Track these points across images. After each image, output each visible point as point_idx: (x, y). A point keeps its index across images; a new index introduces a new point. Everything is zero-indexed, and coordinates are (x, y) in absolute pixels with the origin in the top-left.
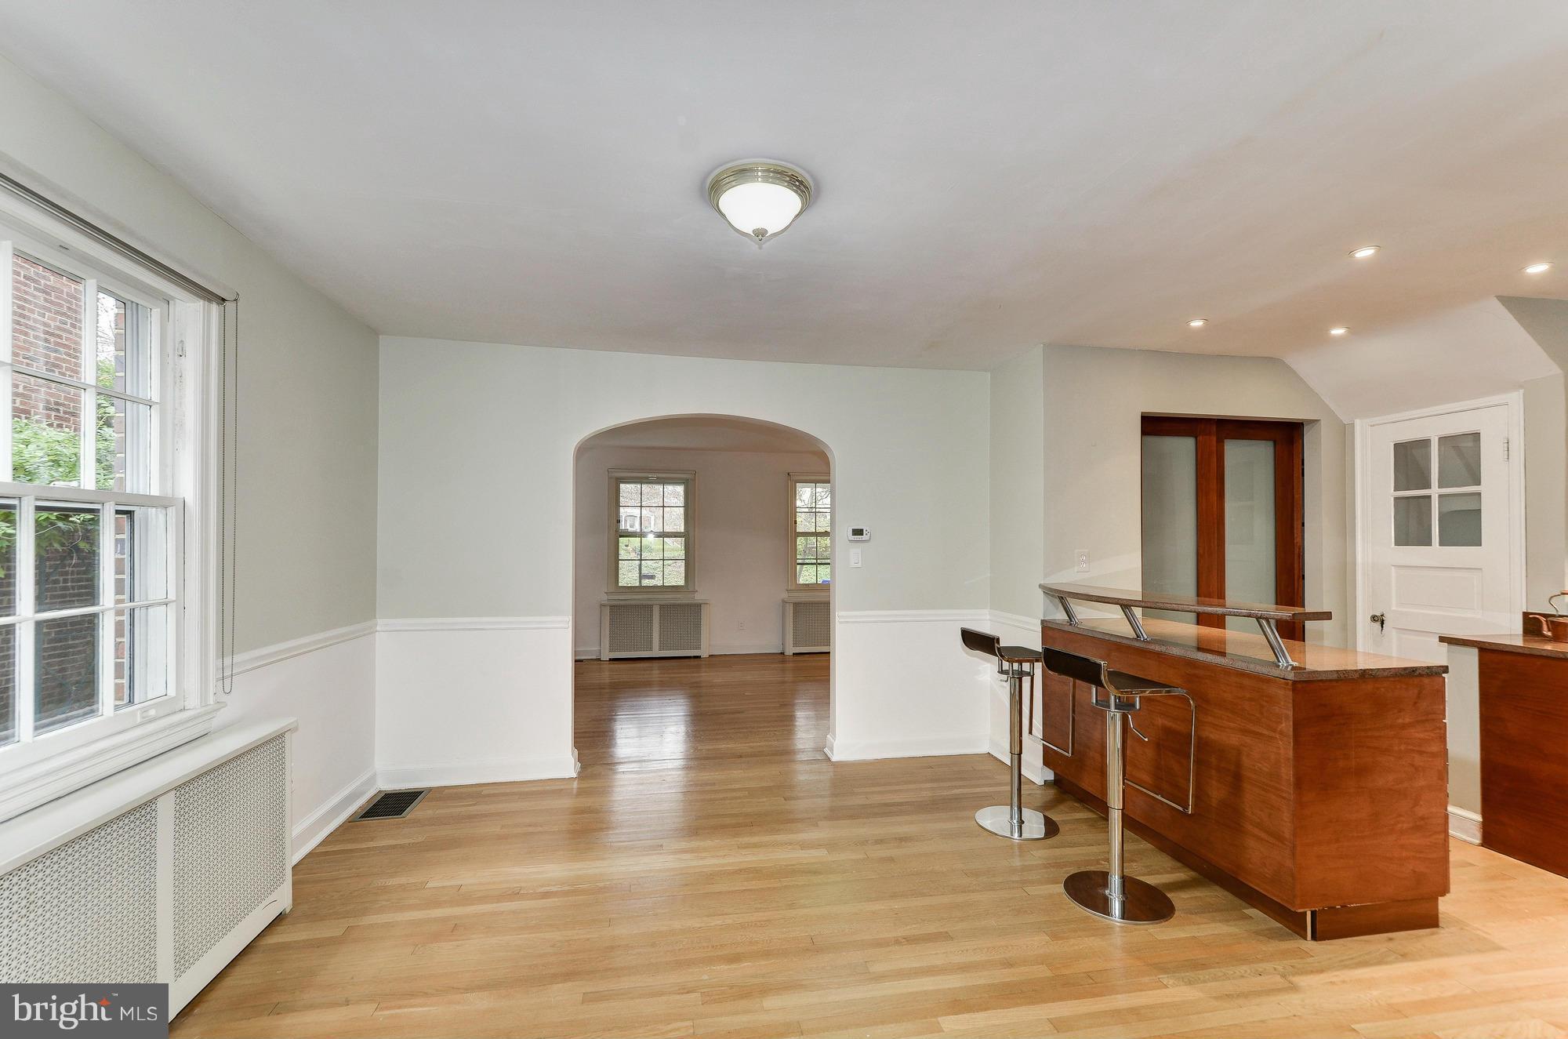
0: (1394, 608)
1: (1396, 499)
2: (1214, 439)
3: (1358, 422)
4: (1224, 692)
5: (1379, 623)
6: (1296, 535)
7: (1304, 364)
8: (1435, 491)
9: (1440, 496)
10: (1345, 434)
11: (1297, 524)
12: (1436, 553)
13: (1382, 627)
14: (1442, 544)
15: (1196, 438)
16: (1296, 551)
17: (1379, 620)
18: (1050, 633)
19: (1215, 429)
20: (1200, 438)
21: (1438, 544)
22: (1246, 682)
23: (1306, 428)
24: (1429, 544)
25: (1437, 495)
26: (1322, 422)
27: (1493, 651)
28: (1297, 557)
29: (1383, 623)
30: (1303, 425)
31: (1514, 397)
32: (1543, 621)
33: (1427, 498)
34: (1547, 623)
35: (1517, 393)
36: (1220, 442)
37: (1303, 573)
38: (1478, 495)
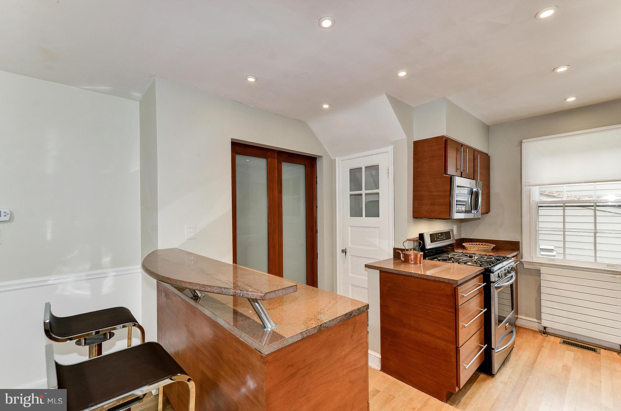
0: (349, 246)
1: (351, 195)
2: (276, 161)
3: (337, 159)
5: (345, 253)
6: (314, 211)
7: (316, 126)
8: (364, 192)
10: (333, 163)
11: (315, 207)
12: (364, 220)
13: (346, 255)
15: (267, 159)
16: (315, 220)
17: (344, 251)
19: (276, 155)
20: (269, 160)
21: (365, 216)
23: (318, 160)
24: (362, 216)
25: (364, 194)
26: (324, 158)
27: (385, 272)
28: (314, 223)
29: (346, 253)
30: (317, 159)
31: (390, 148)
32: (401, 252)
33: (361, 195)
34: (402, 253)
35: (391, 147)
36: (280, 163)
37: (317, 230)
38: (378, 194)
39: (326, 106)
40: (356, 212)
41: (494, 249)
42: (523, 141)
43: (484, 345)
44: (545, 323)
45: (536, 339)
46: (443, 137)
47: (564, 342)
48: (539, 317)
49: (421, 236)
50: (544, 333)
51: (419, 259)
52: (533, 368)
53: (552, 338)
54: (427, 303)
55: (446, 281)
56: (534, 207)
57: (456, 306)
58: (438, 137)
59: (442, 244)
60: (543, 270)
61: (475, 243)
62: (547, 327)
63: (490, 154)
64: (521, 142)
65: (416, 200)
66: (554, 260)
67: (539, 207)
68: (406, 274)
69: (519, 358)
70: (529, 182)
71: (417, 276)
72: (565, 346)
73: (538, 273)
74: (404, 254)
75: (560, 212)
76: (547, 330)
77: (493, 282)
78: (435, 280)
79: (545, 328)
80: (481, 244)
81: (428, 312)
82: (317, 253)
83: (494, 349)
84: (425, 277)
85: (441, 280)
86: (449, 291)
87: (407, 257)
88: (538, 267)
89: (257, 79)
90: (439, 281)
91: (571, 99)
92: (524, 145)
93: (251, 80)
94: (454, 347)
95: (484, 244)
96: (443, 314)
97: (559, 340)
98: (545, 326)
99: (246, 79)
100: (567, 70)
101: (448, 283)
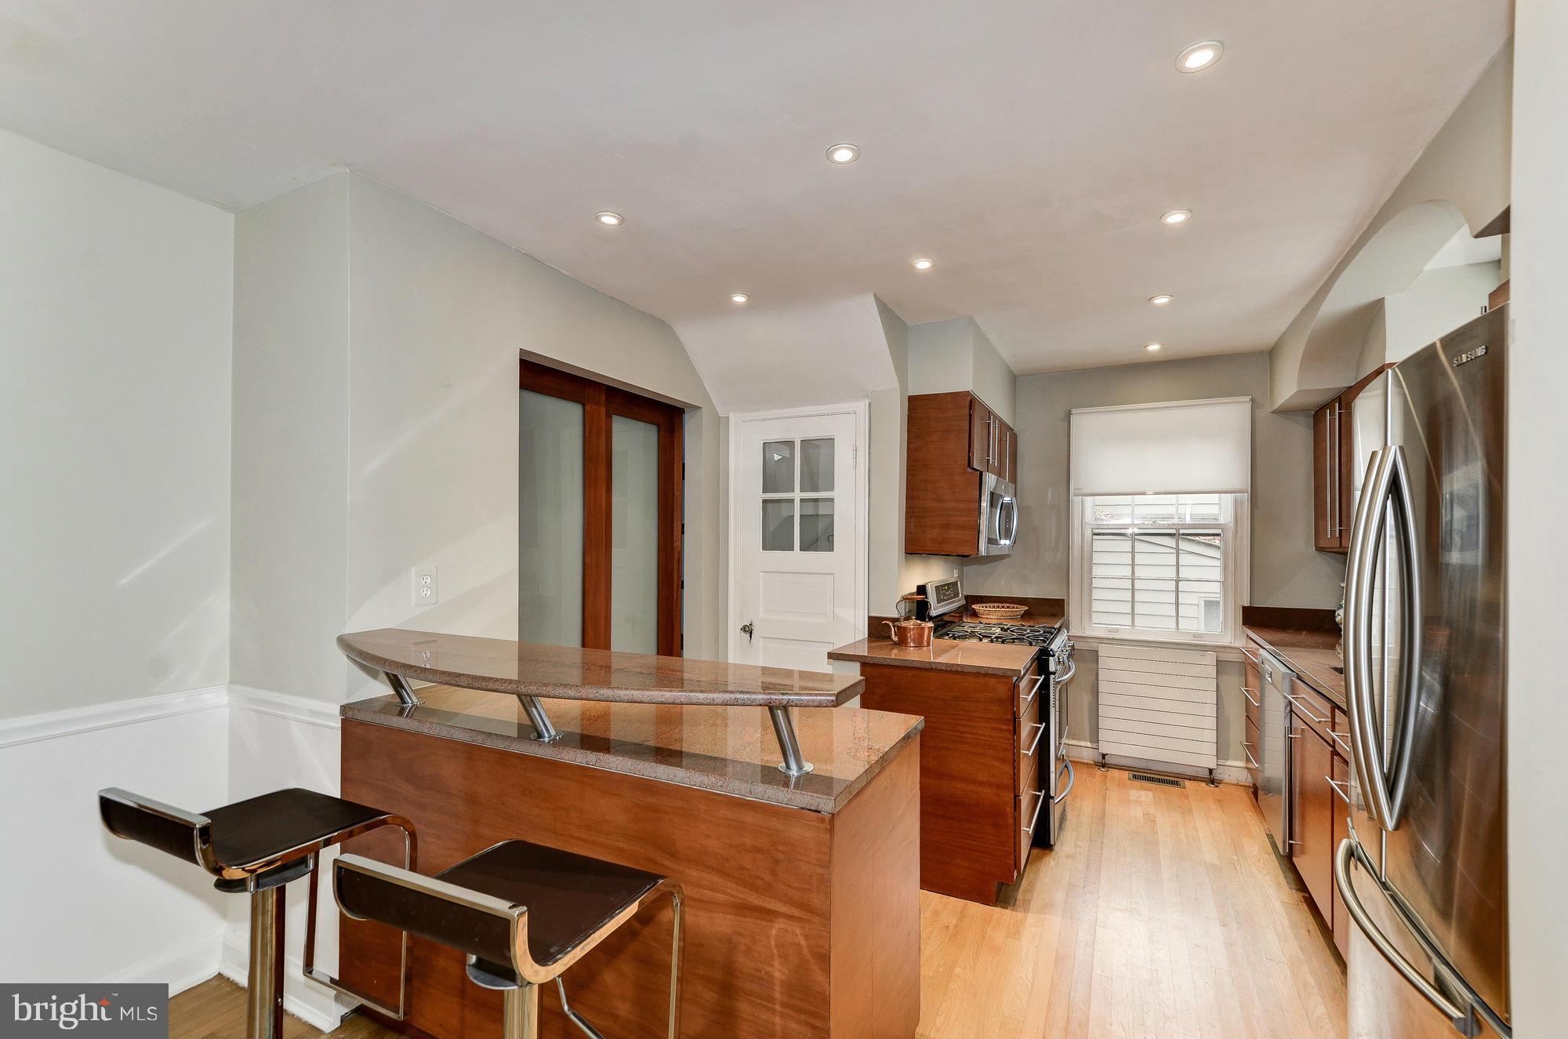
0: (761, 616)
1: (765, 502)
2: (603, 410)
3: (732, 416)
4: (708, 836)
5: (748, 633)
6: (675, 539)
7: (694, 337)
8: (797, 495)
9: (802, 500)
10: (721, 424)
11: (677, 528)
12: (797, 558)
13: (751, 637)
14: (802, 549)
15: (584, 405)
16: (676, 557)
17: (748, 630)
18: (360, 731)
19: (604, 398)
20: (587, 407)
21: (798, 549)
22: (749, 817)
23: (686, 416)
24: (792, 549)
25: (799, 499)
26: (701, 410)
27: (874, 665)
28: (675, 563)
29: (751, 633)
30: (684, 412)
31: (861, 406)
32: (891, 624)
33: (792, 501)
34: (894, 626)
35: (863, 403)
36: (609, 417)
37: (683, 582)
38: (832, 500)
39: (739, 299)
40: (776, 538)
41: (1026, 616)
42: (1074, 411)
43: (1041, 792)
44: (1104, 748)
45: (1094, 777)
46: (967, 393)
47: (1135, 777)
48: (1095, 739)
49: (922, 589)
50: (1104, 765)
51: (926, 636)
52: (1104, 825)
53: (1116, 773)
54: (962, 720)
55: (1000, 673)
56: (1088, 533)
57: (1015, 719)
58: (958, 393)
59: (950, 606)
60: (1103, 650)
61: (991, 605)
62: (1106, 754)
63: (1016, 430)
64: (1069, 414)
65: (911, 517)
66: (1117, 631)
67: (1094, 534)
68: (919, 665)
69: (1080, 813)
70: (1081, 489)
71: (944, 668)
72: (1138, 783)
73: (1094, 655)
74: (899, 628)
75: (1126, 545)
76: (1108, 760)
77: (1054, 673)
78: (979, 673)
79: (1104, 756)
80: (1000, 605)
81: (962, 737)
82: (682, 636)
83: (1053, 798)
84: (959, 669)
85: (990, 672)
86: (1002, 691)
87: (902, 632)
88: (1094, 645)
89: (622, 221)
90: (986, 675)
91: (1154, 348)
92: (1073, 419)
93: (610, 220)
94: (1012, 795)
95: (1006, 605)
96: (991, 736)
97: (1126, 775)
98: (1105, 752)
99: (598, 218)
100: (1170, 302)
101: (1003, 676)
